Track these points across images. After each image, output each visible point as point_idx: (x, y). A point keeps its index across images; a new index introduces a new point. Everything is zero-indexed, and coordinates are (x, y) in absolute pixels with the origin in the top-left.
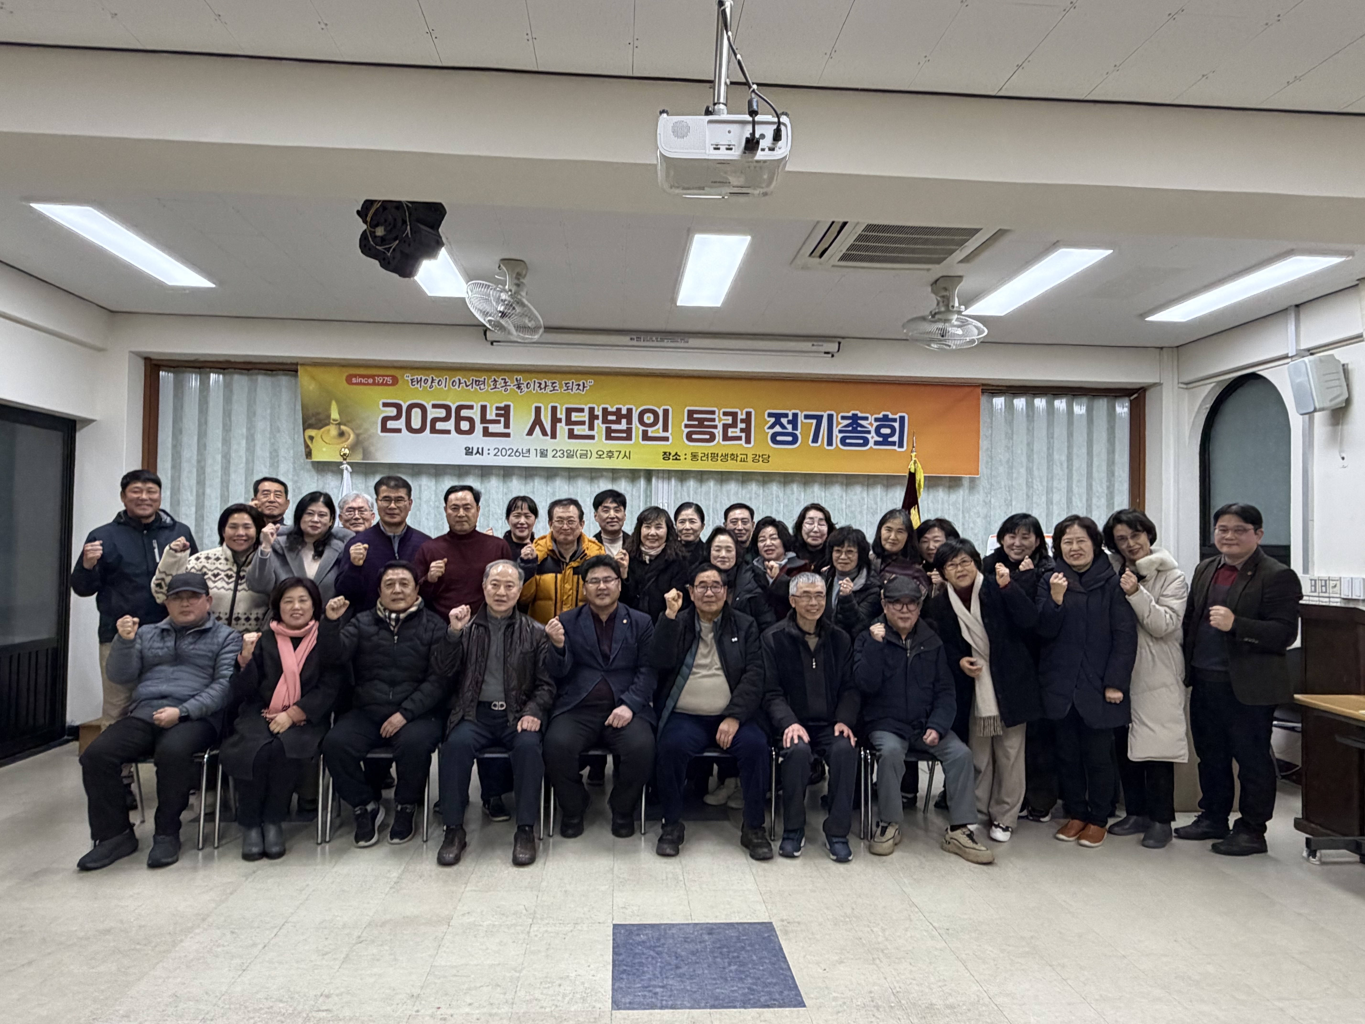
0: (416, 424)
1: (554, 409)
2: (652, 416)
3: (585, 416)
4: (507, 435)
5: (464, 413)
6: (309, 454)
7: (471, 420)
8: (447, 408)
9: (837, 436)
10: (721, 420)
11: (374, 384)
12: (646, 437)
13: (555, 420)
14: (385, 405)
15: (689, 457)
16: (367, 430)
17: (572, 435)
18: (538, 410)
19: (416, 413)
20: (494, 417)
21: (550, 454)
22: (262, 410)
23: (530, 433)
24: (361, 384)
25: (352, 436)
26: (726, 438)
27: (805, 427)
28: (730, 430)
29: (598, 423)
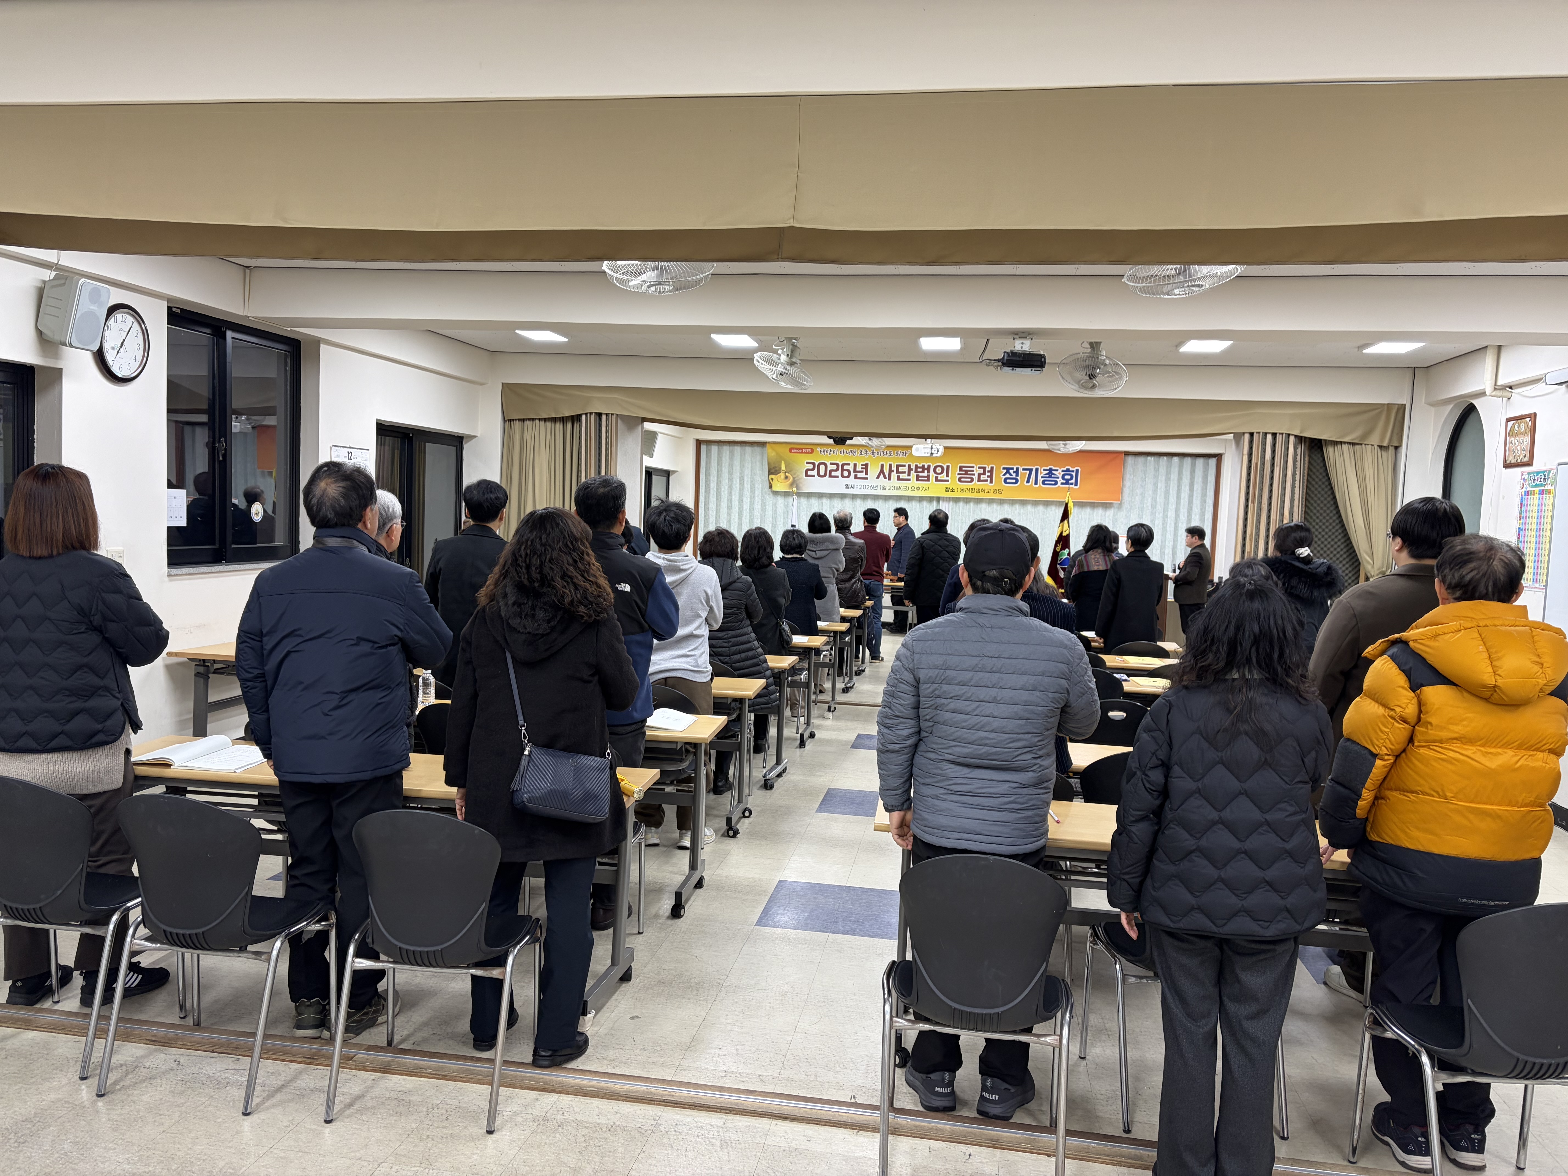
0: (822, 472)
1: (890, 466)
2: (940, 469)
3: (906, 469)
4: (867, 478)
5: (845, 467)
6: (771, 487)
7: (849, 471)
8: (837, 465)
9: (1040, 480)
10: (977, 471)
11: (802, 453)
12: (937, 480)
13: (891, 471)
14: (808, 463)
15: (959, 490)
16: (798, 476)
17: (899, 479)
18: (882, 466)
19: (822, 467)
20: (860, 470)
21: (888, 488)
22: (748, 465)
23: (878, 477)
24: (796, 452)
25: (791, 479)
26: (979, 480)
27: (1023, 474)
28: (982, 476)
29: (912, 472)
